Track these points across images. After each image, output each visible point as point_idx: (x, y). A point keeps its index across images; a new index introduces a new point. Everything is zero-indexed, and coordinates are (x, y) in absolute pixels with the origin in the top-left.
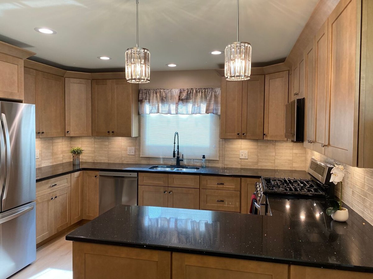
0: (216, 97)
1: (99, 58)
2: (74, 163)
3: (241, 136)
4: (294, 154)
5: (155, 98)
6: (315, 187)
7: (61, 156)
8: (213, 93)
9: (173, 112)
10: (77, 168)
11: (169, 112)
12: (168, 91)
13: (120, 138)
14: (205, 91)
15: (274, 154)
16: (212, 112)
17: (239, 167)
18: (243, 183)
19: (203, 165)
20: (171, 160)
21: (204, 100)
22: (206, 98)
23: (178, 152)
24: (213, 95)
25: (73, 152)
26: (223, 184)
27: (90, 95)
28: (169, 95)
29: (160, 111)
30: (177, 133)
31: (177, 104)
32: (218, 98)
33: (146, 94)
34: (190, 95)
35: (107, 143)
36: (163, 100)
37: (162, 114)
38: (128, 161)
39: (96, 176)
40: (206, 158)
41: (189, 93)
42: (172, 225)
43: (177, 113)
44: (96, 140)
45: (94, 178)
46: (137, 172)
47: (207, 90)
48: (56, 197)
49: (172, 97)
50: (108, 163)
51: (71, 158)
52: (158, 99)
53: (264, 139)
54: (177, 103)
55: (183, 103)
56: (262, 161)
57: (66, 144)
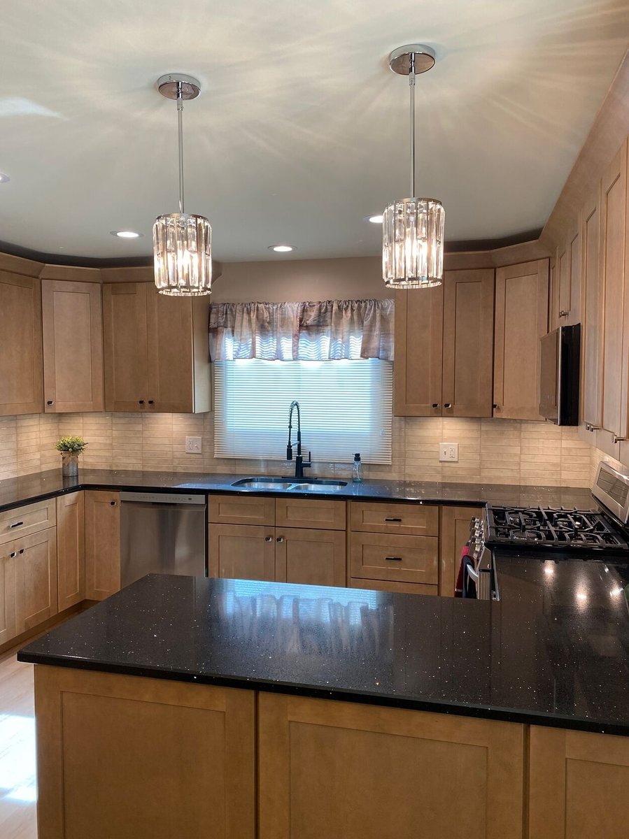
0: (384, 319)
1: (114, 233)
2: (66, 473)
3: (442, 409)
4: (563, 451)
5: (245, 323)
6: (607, 530)
7: (38, 456)
8: (378, 311)
9: (288, 354)
10: (73, 484)
11: (278, 356)
12: (275, 308)
13: (169, 415)
14: (359, 308)
15: (517, 451)
16: (375, 354)
17: (438, 479)
18: (444, 520)
19: (355, 476)
20: (283, 466)
21: (356, 328)
22: (363, 322)
23: (299, 446)
24: (378, 315)
25: (64, 448)
26: (400, 520)
27: (100, 319)
28: (278, 316)
29: (258, 353)
30: (296, 404)
31: (296, 337)
32: (388, 323)
33: (226, 313)
34: (325, 317)
35: (139, 427)
36: (264, 327)
37: (263, 361)
38: (187, 468)
39: (113, 503)
40: (363, 460)
41: (323, 311)
42: (287, 612)
43: (296, 358)
44: (114, 421)
45: (109, 507)
46: (206, 492)
47: (363, 304)
48: (21, 552)
49: (284, 321)
50: (143, 472)
51: (59, 461)
52: (254, 325)
53: (494, 416)
54: (296, 335)
55: (309, 335)
56: (489, 466)
57: (48, 428)
